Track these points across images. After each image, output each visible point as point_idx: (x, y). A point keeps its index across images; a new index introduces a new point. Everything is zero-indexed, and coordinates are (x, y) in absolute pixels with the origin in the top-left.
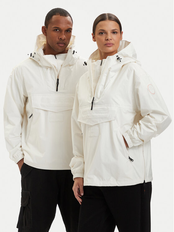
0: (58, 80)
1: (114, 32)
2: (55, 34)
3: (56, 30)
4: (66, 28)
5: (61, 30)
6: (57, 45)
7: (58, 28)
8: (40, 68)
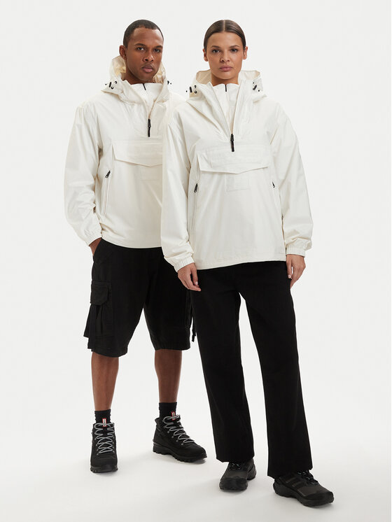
0: (149, 120)
1: (233, 50)
2: (138, 54)
3: (140, 48)
4: (154, 46)
5: (146, 49)
6: (141, 71)
7: (142, 45)
8: (120, 103)
